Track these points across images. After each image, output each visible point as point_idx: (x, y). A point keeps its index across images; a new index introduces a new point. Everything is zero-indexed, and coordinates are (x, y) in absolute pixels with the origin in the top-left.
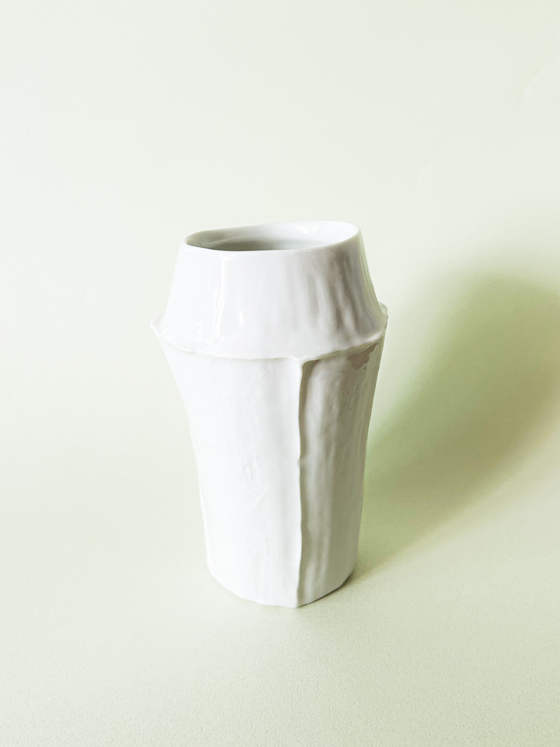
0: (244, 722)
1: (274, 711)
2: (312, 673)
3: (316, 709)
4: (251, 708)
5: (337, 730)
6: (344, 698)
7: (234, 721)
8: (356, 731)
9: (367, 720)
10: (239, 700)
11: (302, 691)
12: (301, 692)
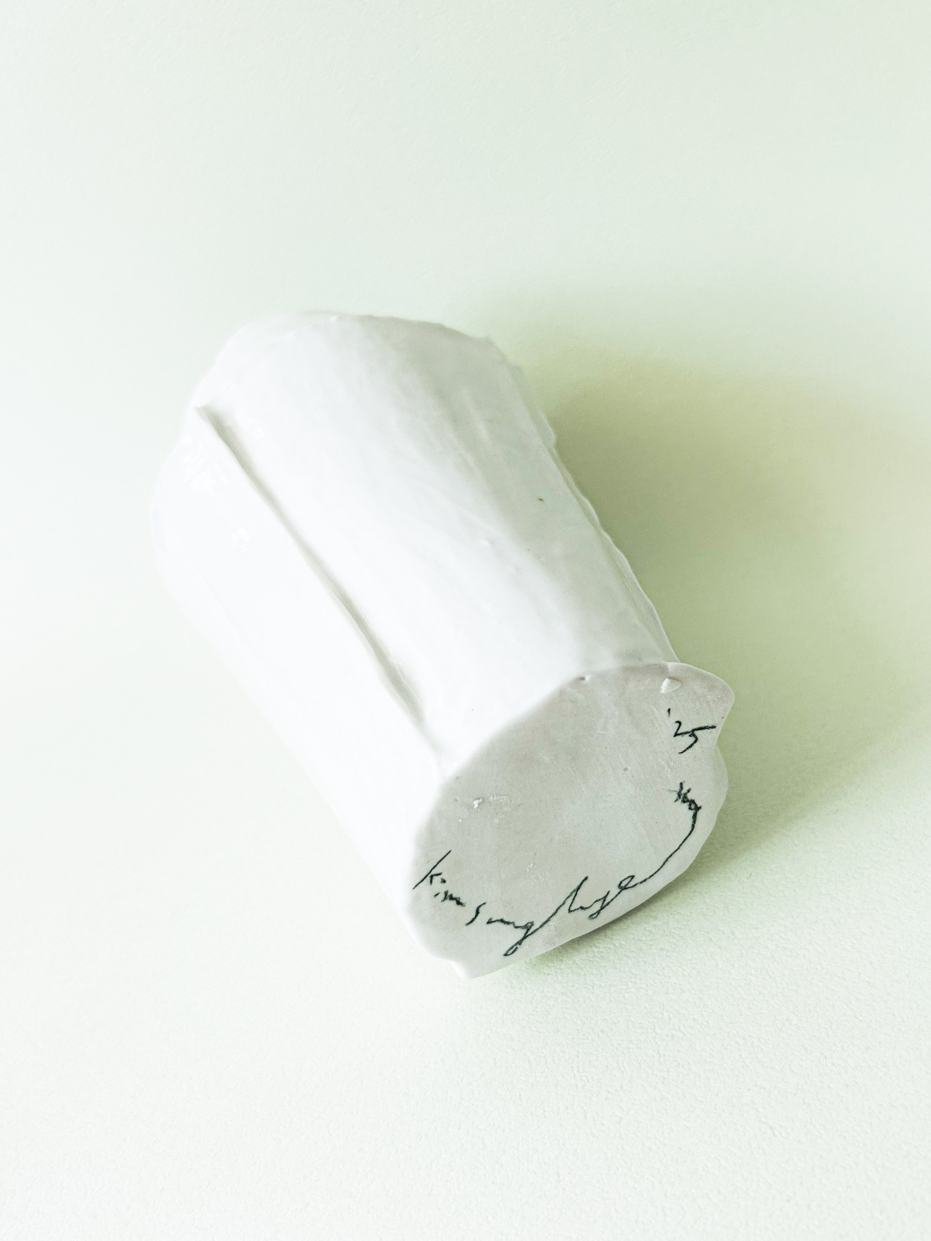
0: (567, 1108)
1: (623, 1072)
2: (685, 973)
3: (711, 1049)
4: (575, 1075)
5: (765, 1088)
6: (762, 1013)
7: (545, 1111)
8: (806, 1083)
9: (822, 1054)
10: (546, 1062)
11: (671, 1015)
12: (670, 1019)
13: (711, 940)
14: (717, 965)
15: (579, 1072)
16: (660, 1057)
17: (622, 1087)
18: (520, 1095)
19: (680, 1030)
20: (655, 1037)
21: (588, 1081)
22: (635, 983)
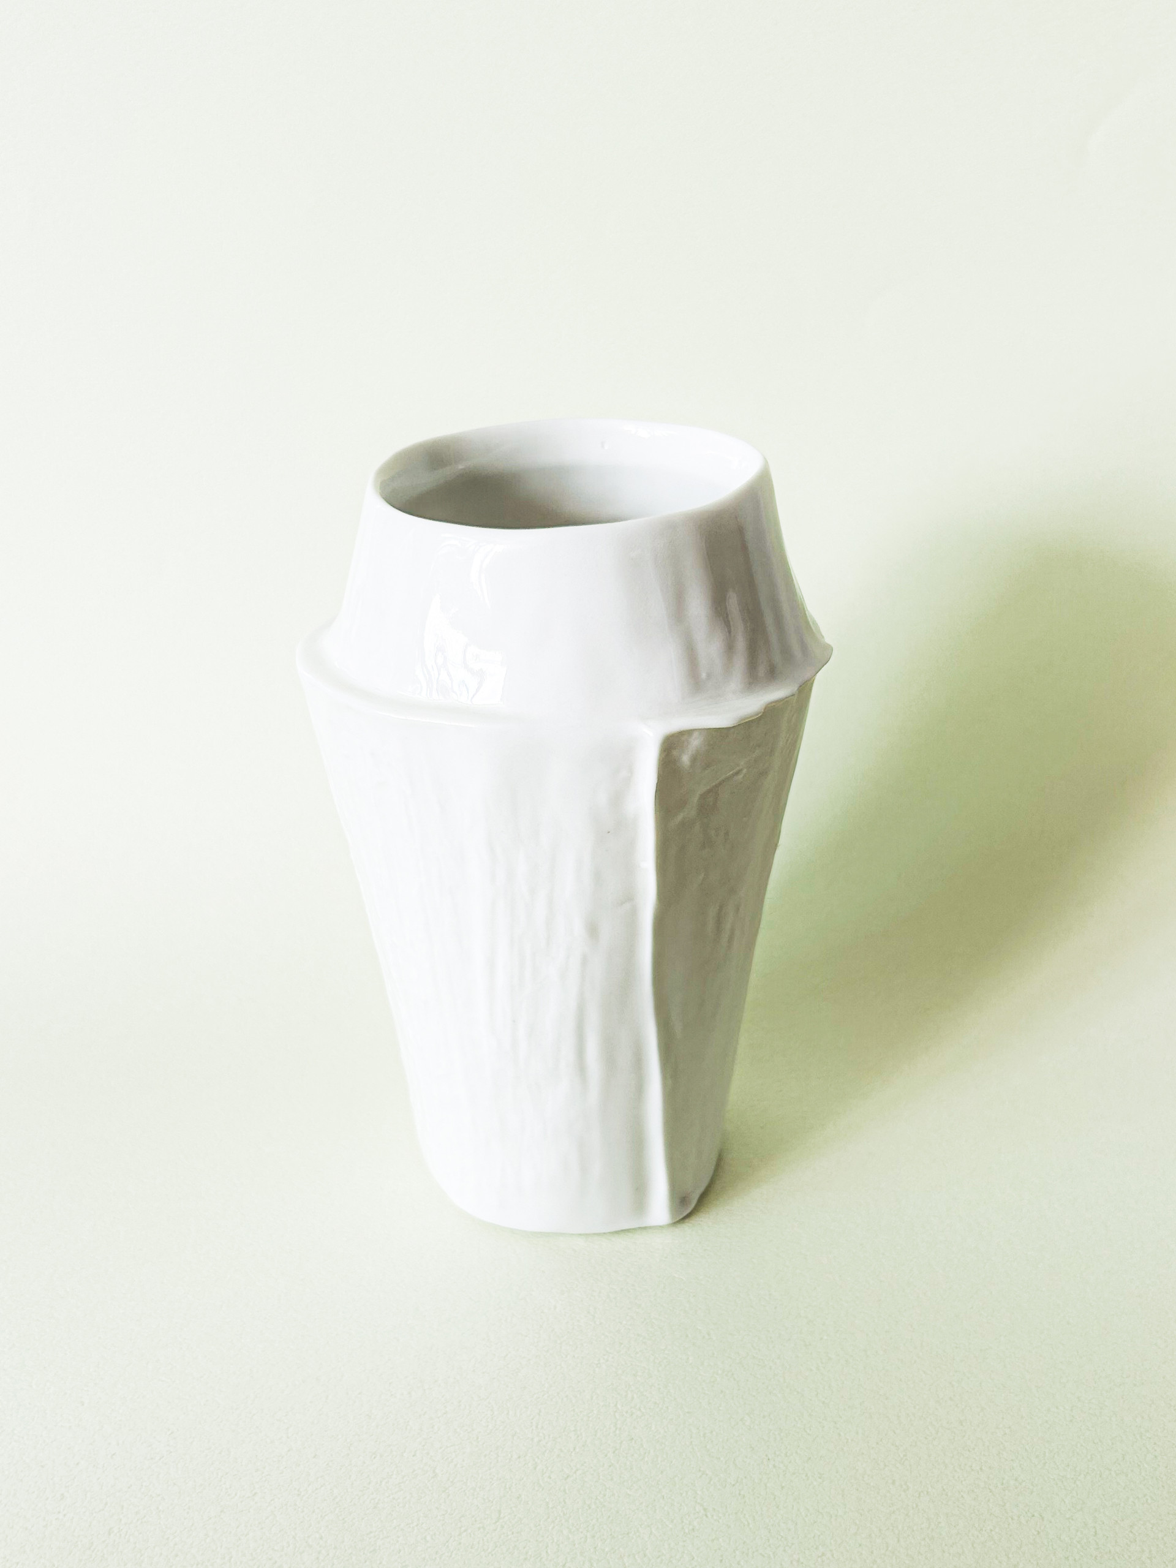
13: (687, 1336)
14: (688, 1358)
15: (537, 1427)
16: (616, 1429)
17: (574, 1449)
18: (478, 1438)
19: (640, 1409)
20: (615, 1412)
21: (544, 1438)
22: (607, 1361)
